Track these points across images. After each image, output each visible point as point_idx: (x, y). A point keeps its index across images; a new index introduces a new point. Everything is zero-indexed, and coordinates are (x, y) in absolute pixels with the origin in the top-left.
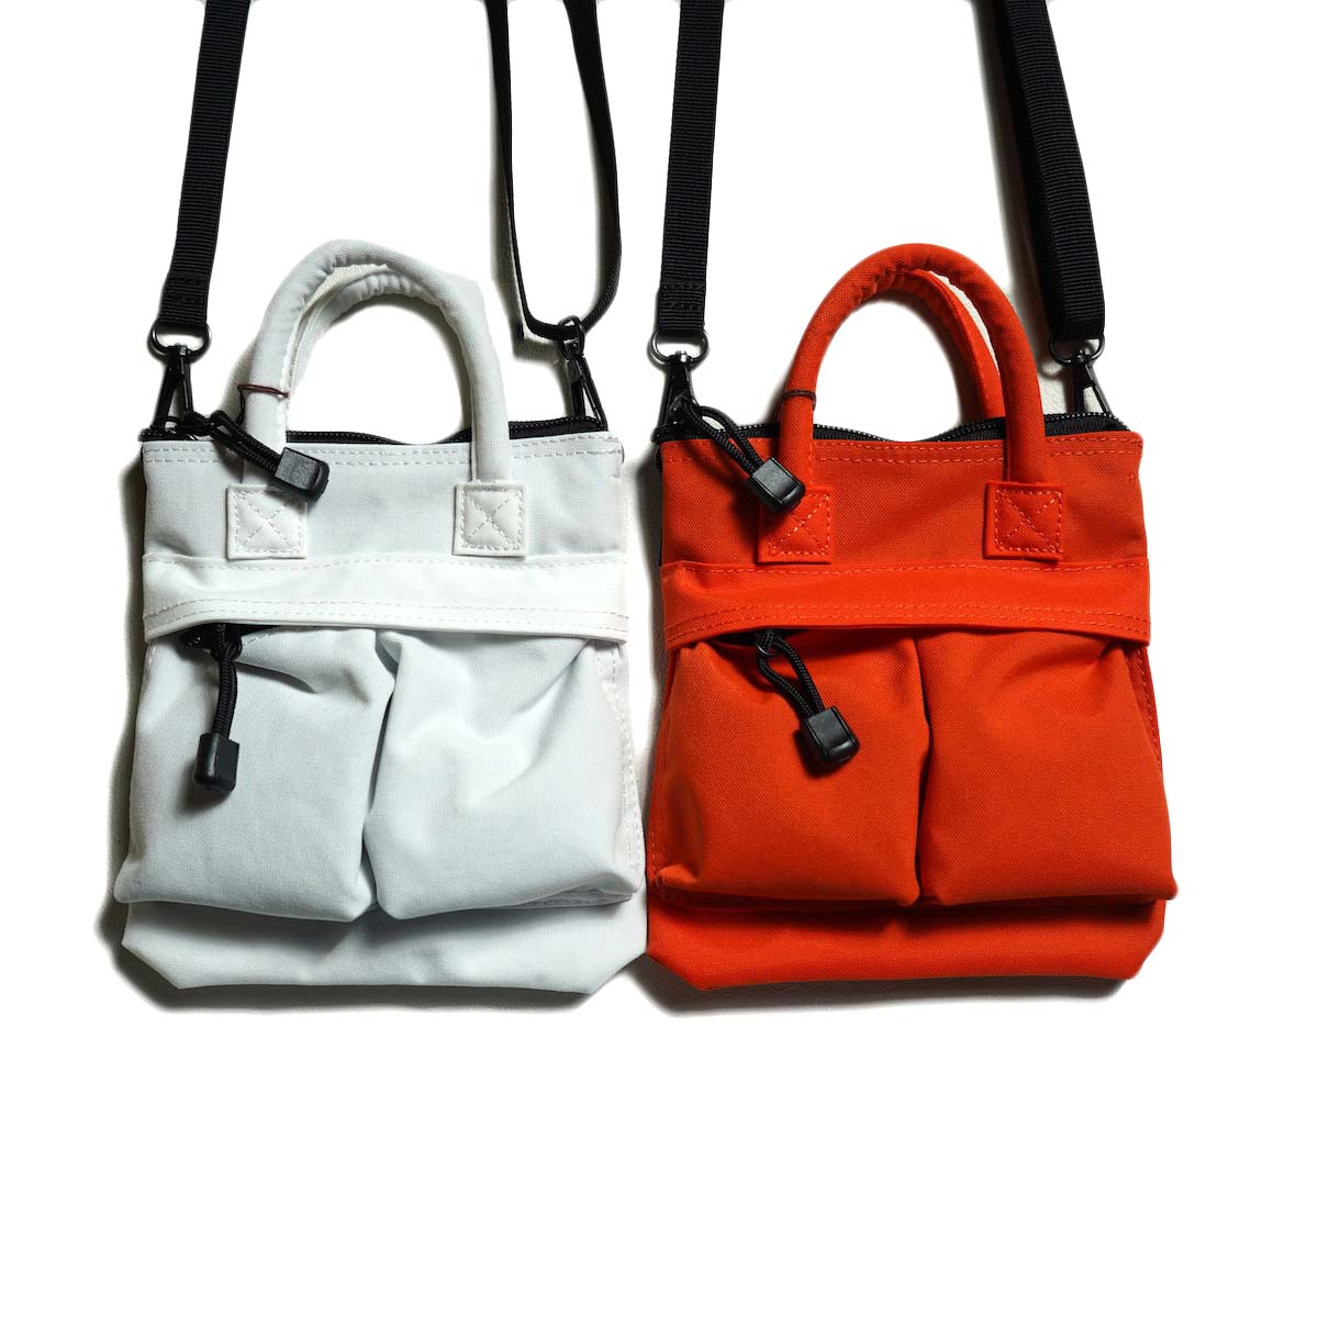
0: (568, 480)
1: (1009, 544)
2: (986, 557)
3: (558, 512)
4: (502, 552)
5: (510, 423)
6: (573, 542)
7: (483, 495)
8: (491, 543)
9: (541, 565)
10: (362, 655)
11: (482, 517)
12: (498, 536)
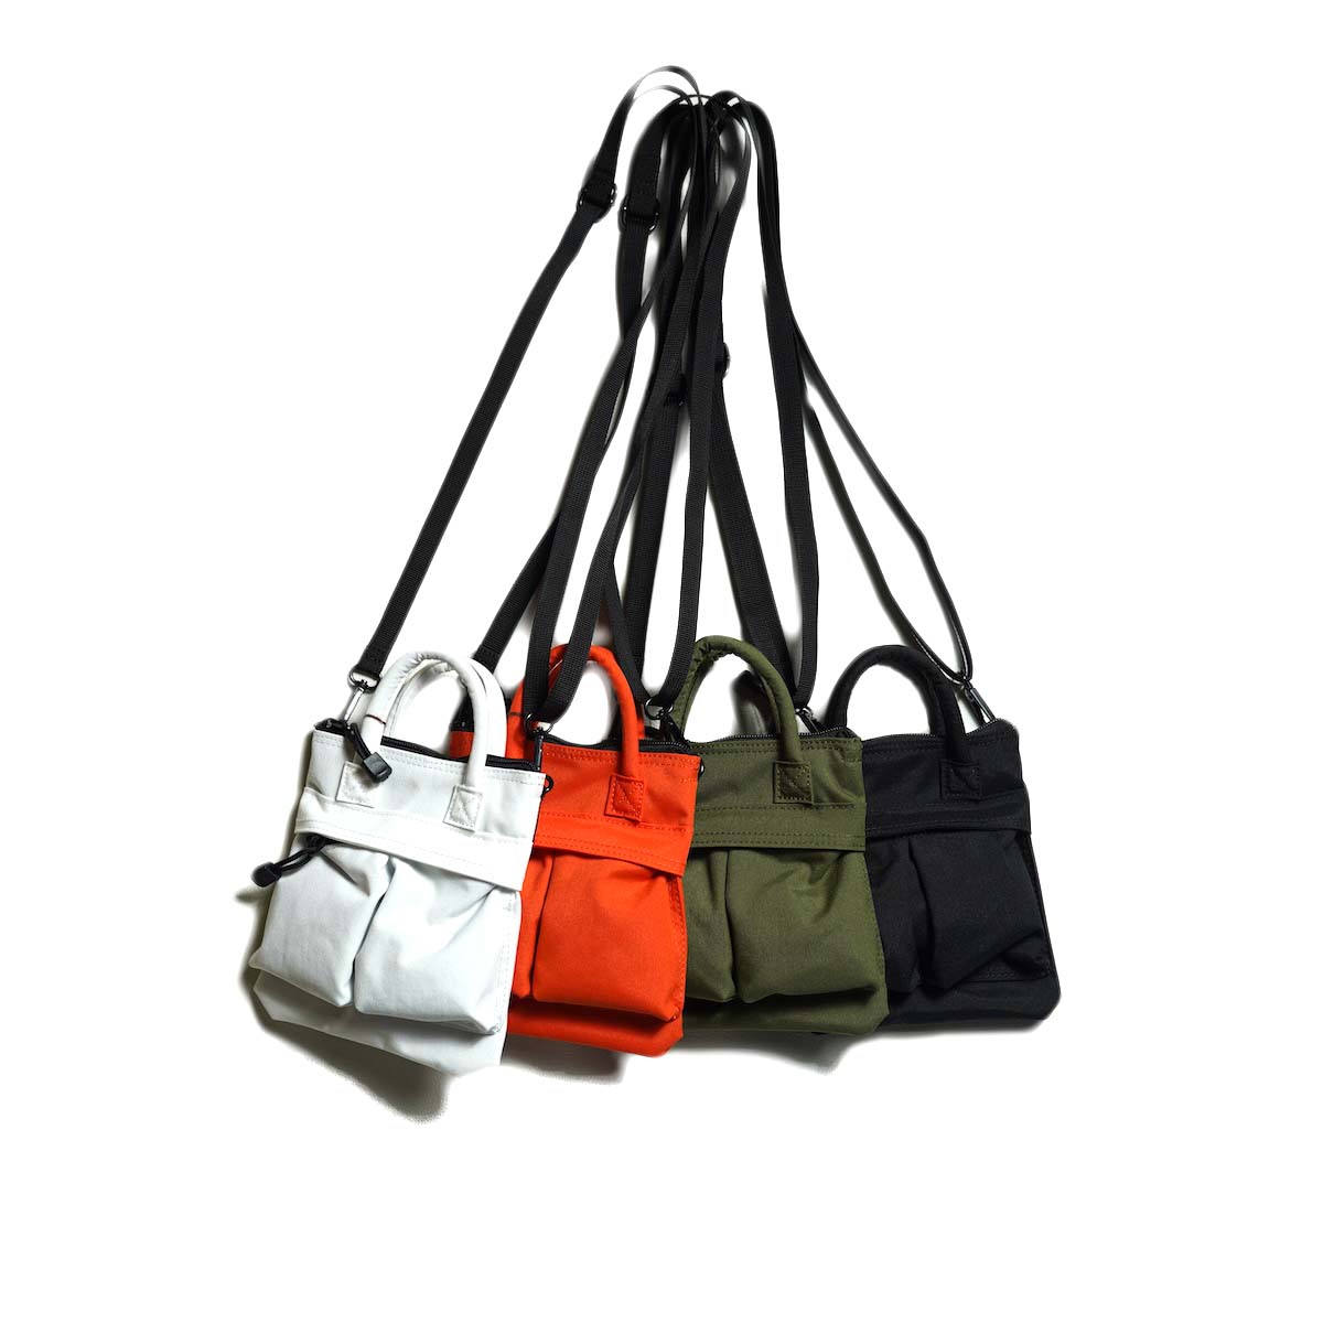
0: (508, 797)
1: (617, 810)
2: (605, 815)
3: (497, 811)
4: (465, 827)
5: (488, 756)
6: (502, 829)
7: (463, 793)
8: (461, 821)
9: (484, 838)
10: (375, 867)
11: (460, 805)
12: (465, 817)
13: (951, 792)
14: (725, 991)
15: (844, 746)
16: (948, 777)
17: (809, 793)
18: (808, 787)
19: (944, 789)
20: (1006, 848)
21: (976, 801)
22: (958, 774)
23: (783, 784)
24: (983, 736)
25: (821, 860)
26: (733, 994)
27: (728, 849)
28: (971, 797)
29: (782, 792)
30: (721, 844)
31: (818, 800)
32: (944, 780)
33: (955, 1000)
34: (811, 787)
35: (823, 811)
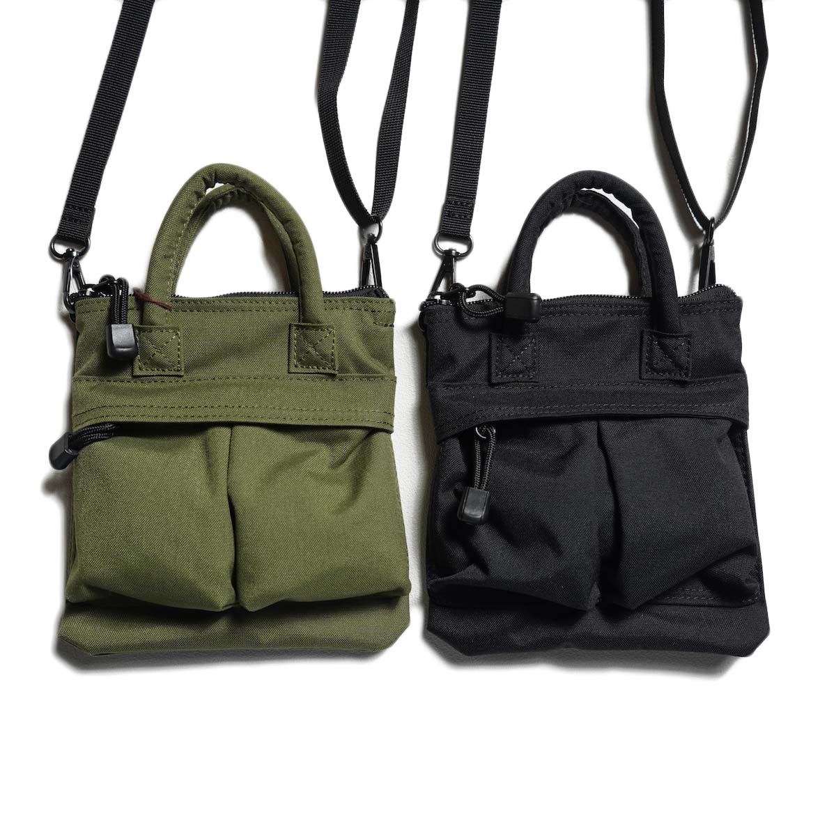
13: (653, 369)
14: (222, 597)
15: (376, 307)
16: (651, 351)
17: (333, 360)
18: (332, 354)
19: (643, 366)
20: (719, 440)
21: (683, 384)
22: (663, 347)
23: (301, 349)
24: (698, 304)
25: (346, 439)
26: (233, 601)
27: (231, 425)
28: (678, 377)
29: (300, 360)
30: (221, 420)
31: (343, 369)
32: (645, 354)
33: (638, 624)
34: (336, 353)
35: (348, 383)
